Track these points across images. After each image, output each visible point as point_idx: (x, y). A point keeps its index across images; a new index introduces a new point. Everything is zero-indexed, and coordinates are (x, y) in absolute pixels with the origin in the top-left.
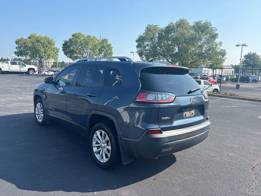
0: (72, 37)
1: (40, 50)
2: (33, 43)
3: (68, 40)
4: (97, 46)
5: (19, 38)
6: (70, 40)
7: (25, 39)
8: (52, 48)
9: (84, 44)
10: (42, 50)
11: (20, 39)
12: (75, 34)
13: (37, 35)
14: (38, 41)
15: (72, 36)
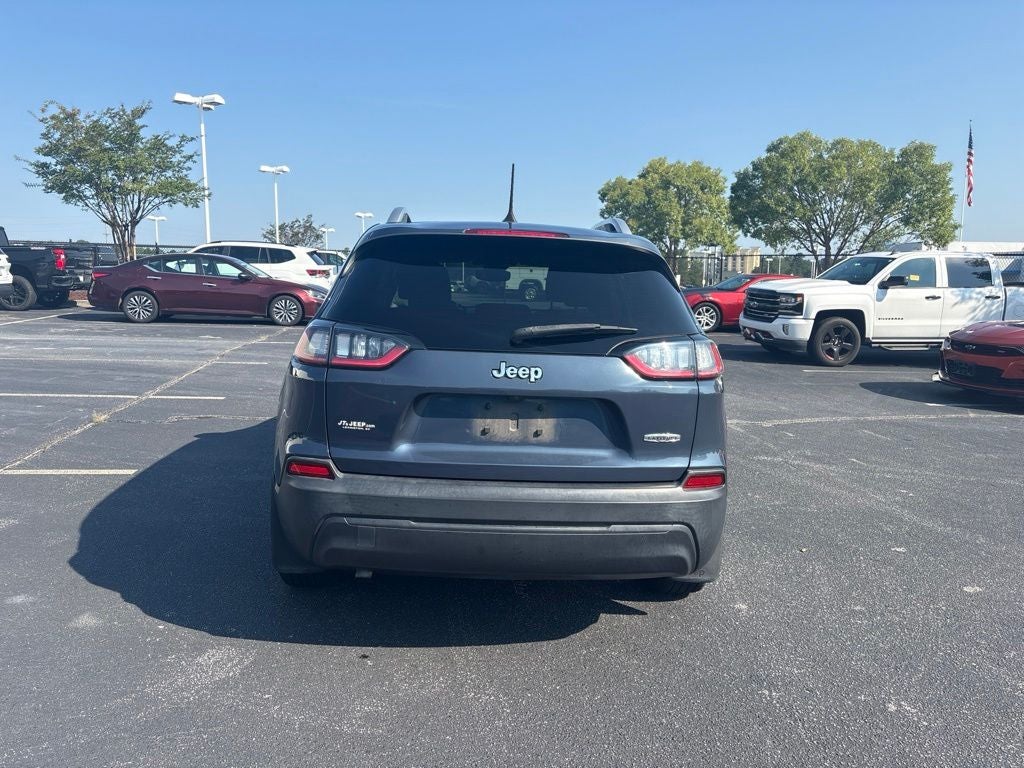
0: (765, 155)
1: (668, 214)
2: (648, 193)
3: (751, 168)
4: (870, 181)
5: (613, 181)
6: (756, 167)
7: (629, 179)
8: (715, 205)
9: (812, 178)
10: (677, 214)
11: (615, 184)
12: (781, 142)
13: (670, 161)
14: (666, 184)
15: (769, 150)
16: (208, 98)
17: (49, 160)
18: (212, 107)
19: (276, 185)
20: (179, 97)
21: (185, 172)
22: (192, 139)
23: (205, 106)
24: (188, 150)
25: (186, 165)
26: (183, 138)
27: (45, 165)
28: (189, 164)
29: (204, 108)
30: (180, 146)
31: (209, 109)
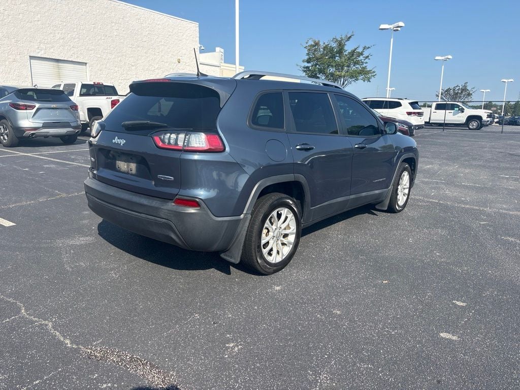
16: (396, 25)
17: (309, 65)
18: (399, 29)
19: (443, 67)
20: (382, 26)
21: (365, 65)
22: (369, 48)
23: (395, 29)
24: (366, 53)
25: (365, 61)
26: (364, 48)
27: (308, 67)
28: (367, 60)
29: (394, 30)
30: (363, 51)
31: (397, 30)
